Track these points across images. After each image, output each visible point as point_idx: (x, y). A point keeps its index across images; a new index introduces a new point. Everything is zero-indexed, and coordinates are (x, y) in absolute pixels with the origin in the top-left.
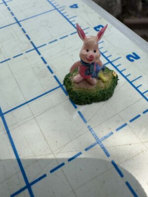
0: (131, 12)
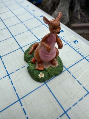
0: (74, 20)
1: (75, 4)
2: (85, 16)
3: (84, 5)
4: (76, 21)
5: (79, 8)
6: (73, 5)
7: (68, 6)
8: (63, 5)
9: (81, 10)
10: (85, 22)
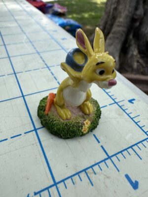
1: (130, 46)
2: (144, 65)
3: (144, 48)
4: (130, 70)
5: (135, 52)
6: (127, 46)
7: (119, 46)
8: (112, 44)
9: (139, 56)
10: (143, 73)
